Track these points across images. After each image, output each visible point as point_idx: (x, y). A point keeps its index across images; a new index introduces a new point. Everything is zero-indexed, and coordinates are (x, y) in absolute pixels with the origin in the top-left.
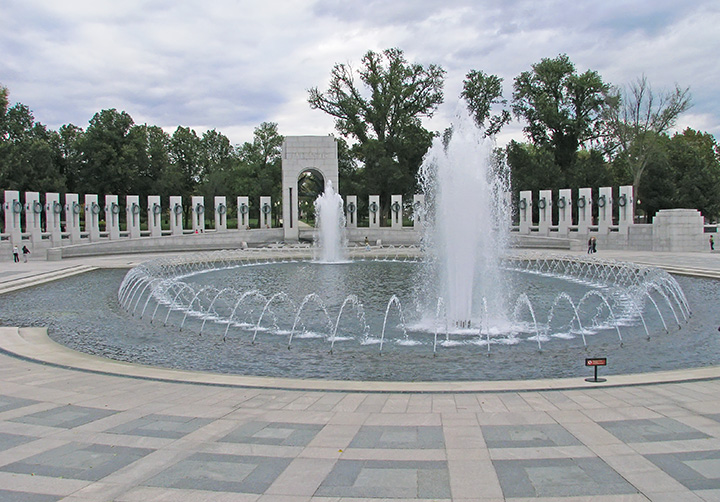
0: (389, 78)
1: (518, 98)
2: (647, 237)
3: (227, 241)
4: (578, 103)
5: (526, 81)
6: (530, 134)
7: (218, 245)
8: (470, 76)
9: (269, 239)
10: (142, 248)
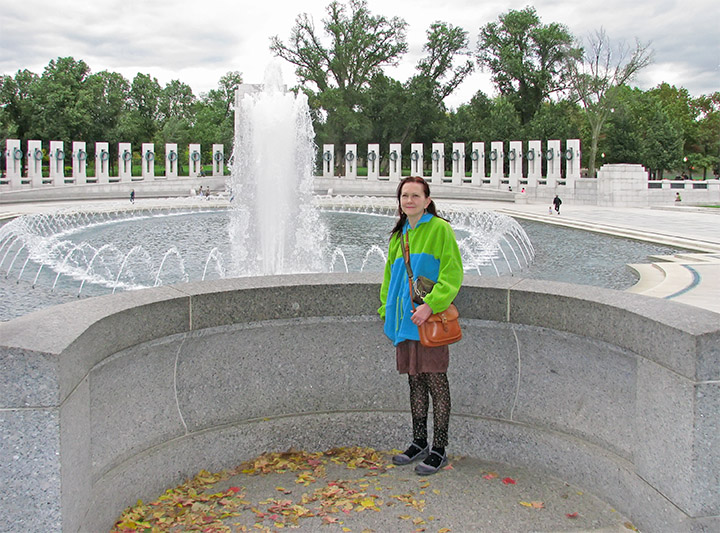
0: (352, 28)
1: (482, 48)
2: (592, 191)
3: (176, 188)
4: (543, 54)
5: (492, 31)
6: (497, 84)
7: (166, 193)
8: (434, 27)
9: (219, 187)
10: (85, 194)
